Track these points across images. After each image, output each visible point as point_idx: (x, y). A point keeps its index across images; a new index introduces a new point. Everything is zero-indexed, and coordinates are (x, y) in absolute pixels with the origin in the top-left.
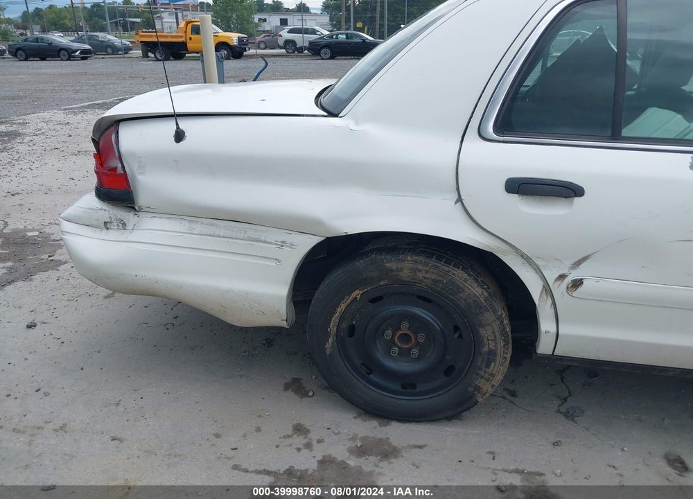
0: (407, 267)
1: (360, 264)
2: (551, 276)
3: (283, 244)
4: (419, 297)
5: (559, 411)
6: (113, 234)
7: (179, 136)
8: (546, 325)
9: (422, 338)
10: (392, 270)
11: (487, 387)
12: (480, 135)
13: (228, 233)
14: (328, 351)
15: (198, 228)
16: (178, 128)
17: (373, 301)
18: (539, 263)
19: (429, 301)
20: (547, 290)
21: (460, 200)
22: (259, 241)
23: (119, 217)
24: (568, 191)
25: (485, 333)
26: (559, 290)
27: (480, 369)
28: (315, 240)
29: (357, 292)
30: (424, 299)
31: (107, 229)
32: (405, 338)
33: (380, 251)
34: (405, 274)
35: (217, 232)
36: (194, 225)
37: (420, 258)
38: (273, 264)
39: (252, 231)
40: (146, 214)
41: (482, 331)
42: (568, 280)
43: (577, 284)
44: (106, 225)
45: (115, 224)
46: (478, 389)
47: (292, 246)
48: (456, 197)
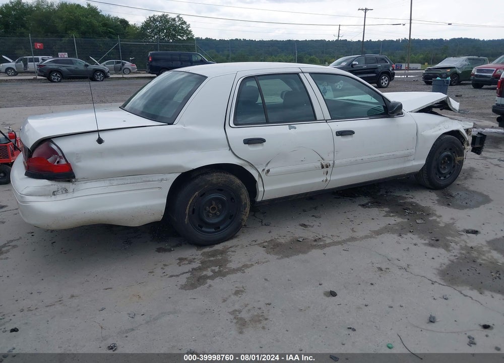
0: (215, 178)
1: (197, 181)
2: (260, 171)
3: (162, 180)
4: (218, 190)
5: (262, 225)
6: (59, 197)
7: (100, 141)
8: (260, 189)
9: (220, 207)
10: (209, 181)
11: (245, 218)
12: (230, 126)
13: (132, 182)
14: (186, 222)
15: (115, 182)
16: (99, 137)
17: (201, 196)
18: (256, 167)
19: (221, 190)
20: (260, 176)
21: (230, 149)
22: (149, 181)
23: (63, 187)
24: (261, 141)
25: (243, 197)
26: (263, 175)
27: (242, 211)
28: (178, 175)
29: (197, 193)
30: (220, 190)
31: (54, 195)
32: (213, 209)
33: (202, 174)
34: (215, 181)
35: (126, 182)
36: (112, 182)
37: (218, 174)
38: (157, 190)
39: (144, 177)
40: (80, 182)
41: (242, 196)
42: (265, 170)
43: (268, 171)
44: (54, 194)
45: (60, 191)
46: (243, 220)
47: (166, 180)
48: (229, 148)
